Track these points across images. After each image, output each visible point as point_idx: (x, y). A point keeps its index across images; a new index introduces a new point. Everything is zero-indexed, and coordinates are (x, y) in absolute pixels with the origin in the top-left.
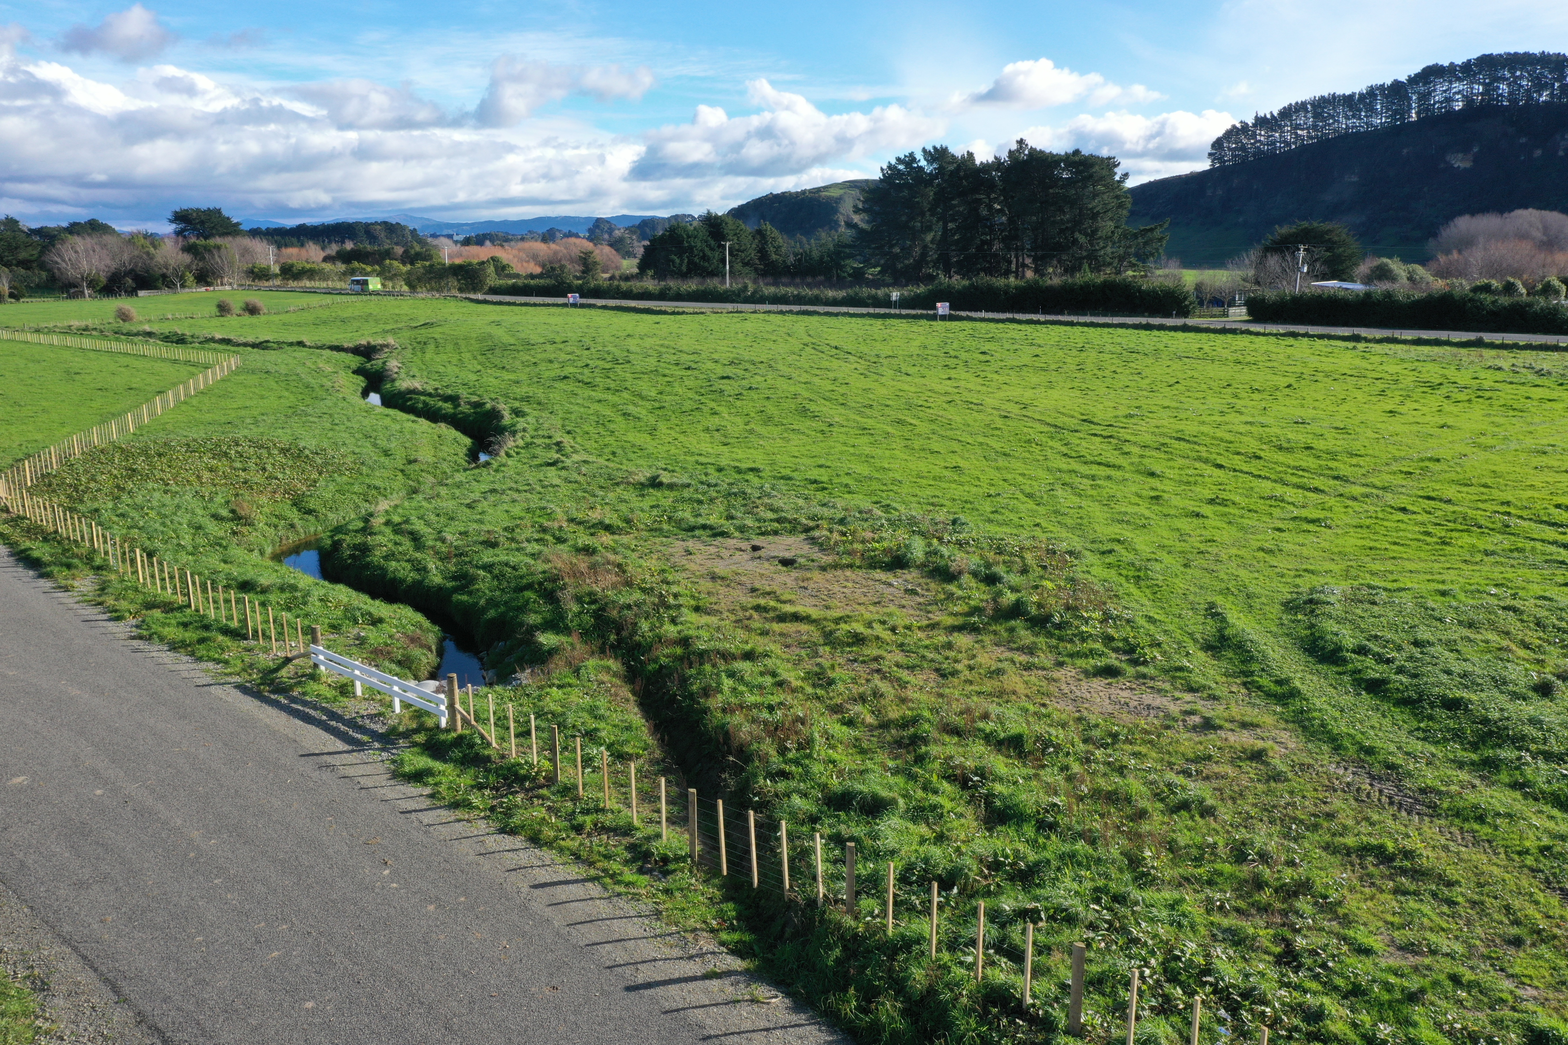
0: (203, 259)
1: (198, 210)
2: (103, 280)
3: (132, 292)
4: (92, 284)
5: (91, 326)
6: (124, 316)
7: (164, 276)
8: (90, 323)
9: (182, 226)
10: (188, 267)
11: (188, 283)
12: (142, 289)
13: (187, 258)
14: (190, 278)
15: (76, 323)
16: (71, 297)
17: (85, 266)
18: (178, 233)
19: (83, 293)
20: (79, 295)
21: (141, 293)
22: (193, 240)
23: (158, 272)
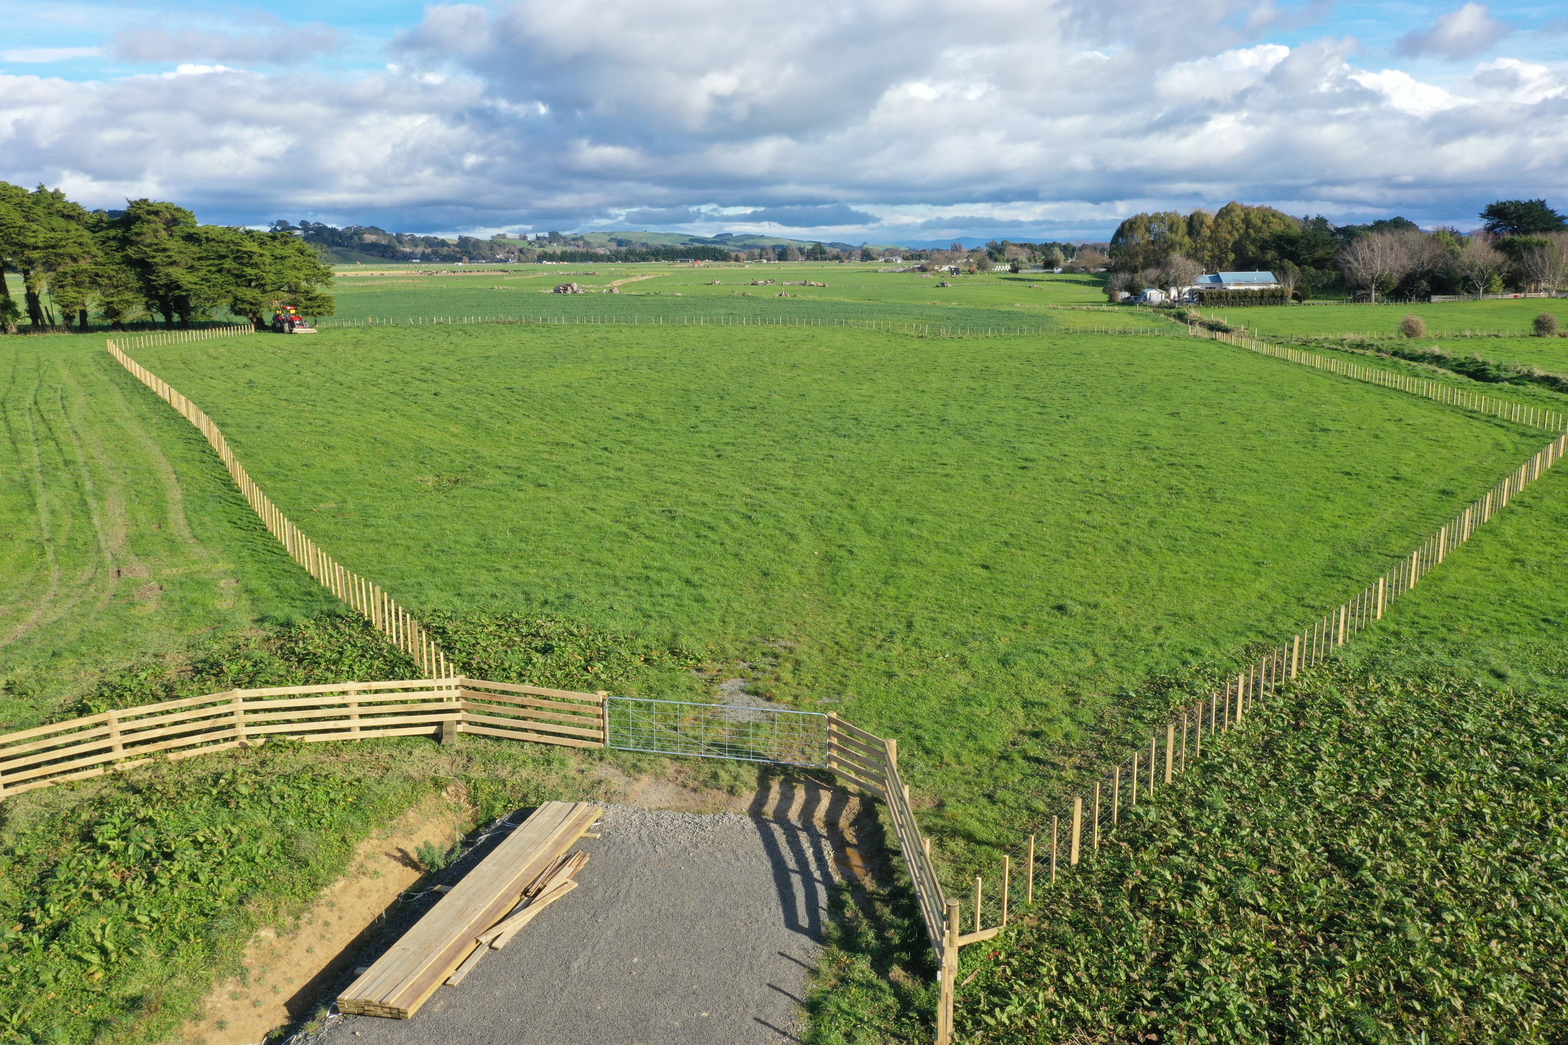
0: (1520, 258)
1: (1518, 203)
2: (1395, 282)
3: (1425, 297)
4: (1382, 286)
5: (1368, 341)
6: (1410, 330)
7: (1467, 279)
8: (1366, 336)
9: (1495, 221)
10: (1498, 269)
11: (1494, 288)
12: (1436, 293)
13: (1499, 257)
14: (1497, 281)
15: (1351, 336)
16: (1356, 300)
17: (1378, 265)
18: (1489, 230)
19: (1369, 295)
20: (1367, 298)
21: (1435, 299)
22: (1508, 237)
23: (1461, 274)
